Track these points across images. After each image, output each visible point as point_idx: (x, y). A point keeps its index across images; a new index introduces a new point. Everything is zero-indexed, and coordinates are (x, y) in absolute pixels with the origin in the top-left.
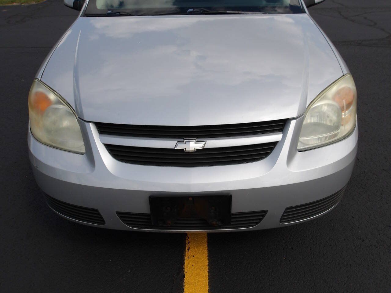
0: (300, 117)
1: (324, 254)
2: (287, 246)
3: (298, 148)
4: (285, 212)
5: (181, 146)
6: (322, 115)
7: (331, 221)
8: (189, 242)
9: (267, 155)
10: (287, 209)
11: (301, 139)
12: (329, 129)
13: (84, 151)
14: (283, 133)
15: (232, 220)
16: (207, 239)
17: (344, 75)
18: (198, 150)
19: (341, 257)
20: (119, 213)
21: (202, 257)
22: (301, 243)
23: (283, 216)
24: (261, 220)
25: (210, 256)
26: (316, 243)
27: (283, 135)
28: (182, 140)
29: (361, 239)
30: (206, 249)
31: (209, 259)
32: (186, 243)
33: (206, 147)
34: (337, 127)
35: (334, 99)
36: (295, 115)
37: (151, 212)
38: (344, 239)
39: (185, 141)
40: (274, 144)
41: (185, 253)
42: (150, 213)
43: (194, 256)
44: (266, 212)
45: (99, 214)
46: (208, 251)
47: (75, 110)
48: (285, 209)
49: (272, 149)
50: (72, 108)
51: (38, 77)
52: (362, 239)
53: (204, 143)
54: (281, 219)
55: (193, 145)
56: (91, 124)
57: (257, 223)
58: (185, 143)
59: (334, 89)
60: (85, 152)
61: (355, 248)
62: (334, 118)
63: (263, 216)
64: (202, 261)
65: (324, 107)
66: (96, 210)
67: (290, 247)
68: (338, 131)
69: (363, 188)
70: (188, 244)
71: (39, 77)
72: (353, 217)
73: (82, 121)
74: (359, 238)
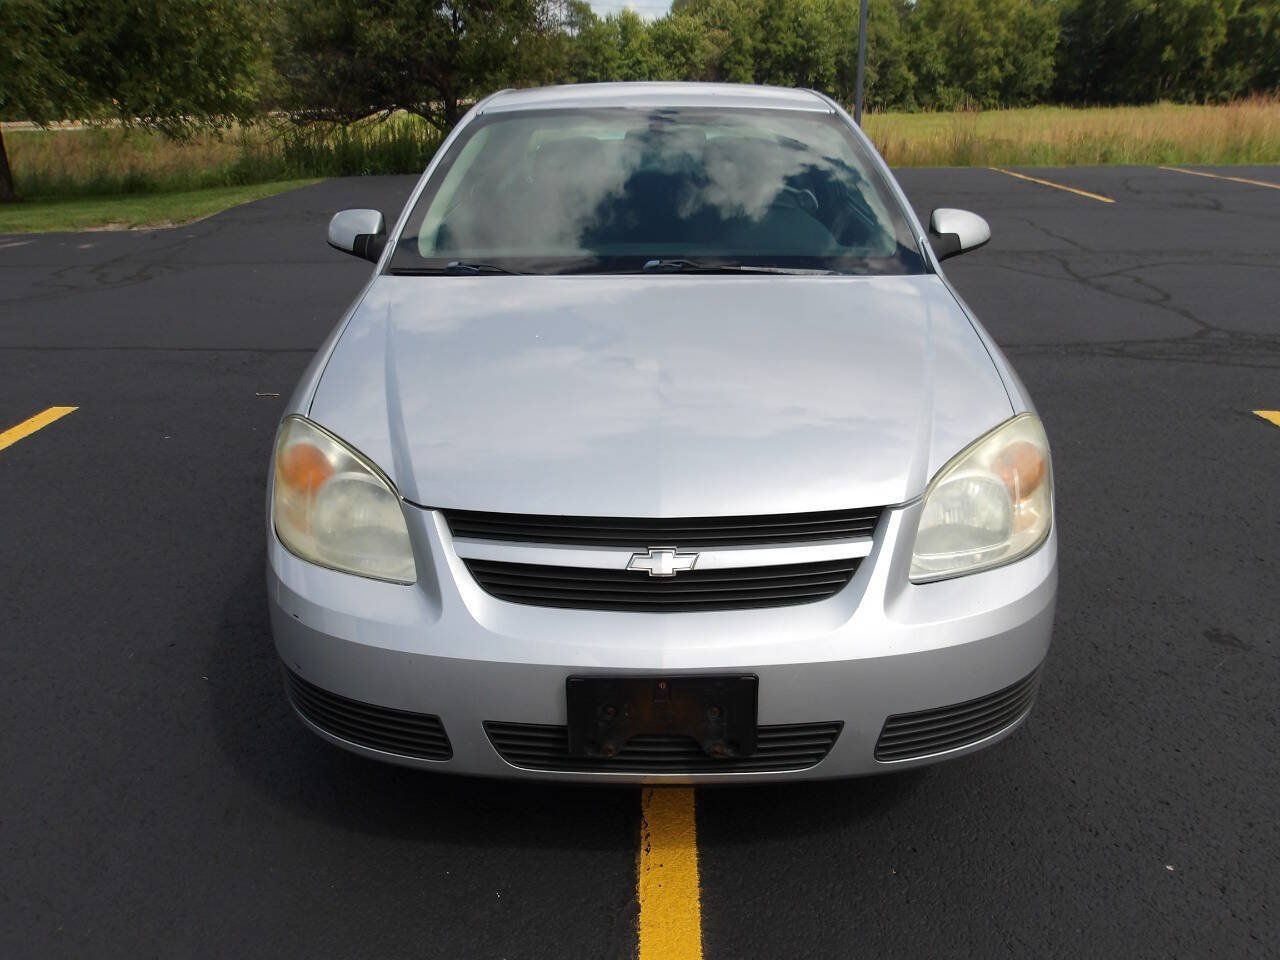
0: (914, 505)
1: (994, 863)
2: (900, 846)
3: (911, 577)
4: (885, 730)
5: (641, 564)
6: (967, 505)
7: (1016, 789)
8: (648, 835)
9: (837, 588)
10: (892, 719)
11: (917, 559)
12: (983, 536)
13: (412, 576)
14: (873, 539)
15: (760, 746)
16: (694, 828)
17: (1015, 416)
18: (681, 574)
19: (1038, 870)
20: (490, 726)
21: (683, 868)
22: (938, 839)
23: (881, 739)
24: (828, 747)
25: (703, 865)
26: (976, 839)
27: (874, 547)
28: (644, 551)
29: (1091, 831)
30: (694, 851)
31: (700, 872)
32: (640, 838)
33: (697, 568)
34: (1004, 534)
35: (993, 468)
36: (900, 499)
37: (569, 720)
38: (1049, 831)
39: (650, 552)
40: (855, 563)
41: (640, 859)
42: (565, 723)
43: (661, 866)
44: (838, 726)
45: (441, 730)
46: (698, 856)
47: (395, 482)
48: (884, 720)
49: (849, 576)
50: (388, 478)
51: (298, 412)
52: (1094, 830)
53: (695, 557)
54: (878, 749)
55: (667, 562)
56: (434, 513)
57: (819, 757)
58: (652, 557)
59: (994, 446)
60: (415, 580)
61: (1075, 851)
62: (998, 513)
63: (834, 737)
64: (684, 876)
65: (972, 485)
66: (435, 719)
67: (909, 848)
68: (1005, 544)
69: (1103, 714)
70: (646, 837)
71: (302, 408)
72: (1074, 782)
73: (412, 506)
74: (1087, 828)
